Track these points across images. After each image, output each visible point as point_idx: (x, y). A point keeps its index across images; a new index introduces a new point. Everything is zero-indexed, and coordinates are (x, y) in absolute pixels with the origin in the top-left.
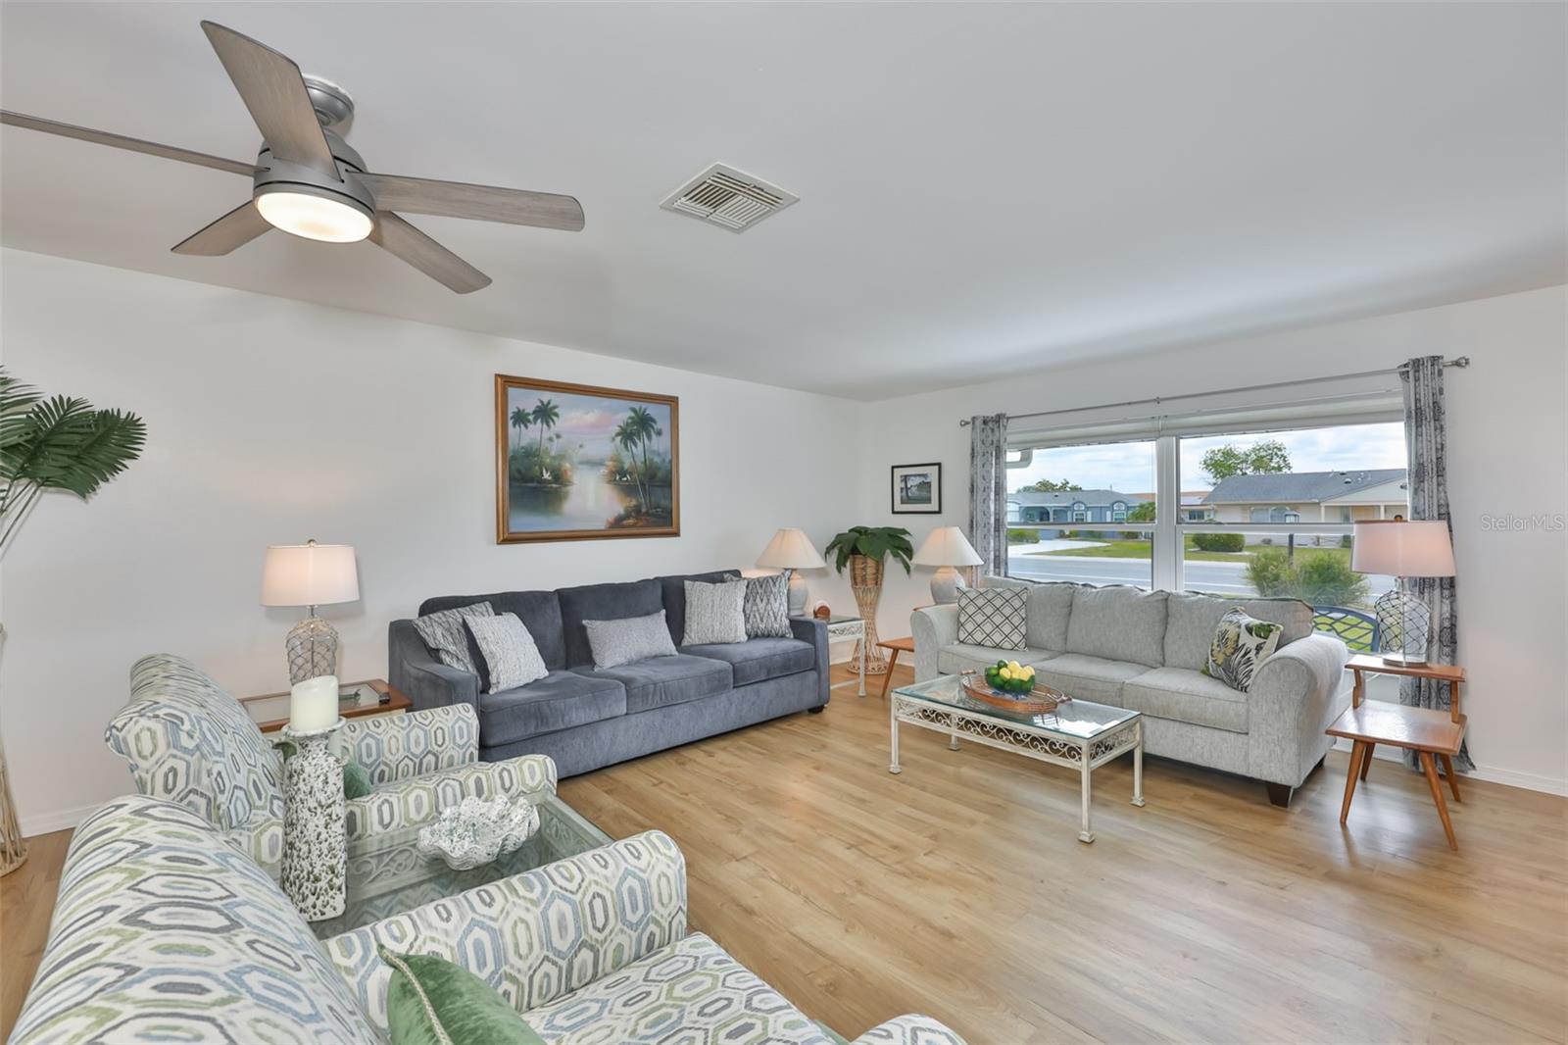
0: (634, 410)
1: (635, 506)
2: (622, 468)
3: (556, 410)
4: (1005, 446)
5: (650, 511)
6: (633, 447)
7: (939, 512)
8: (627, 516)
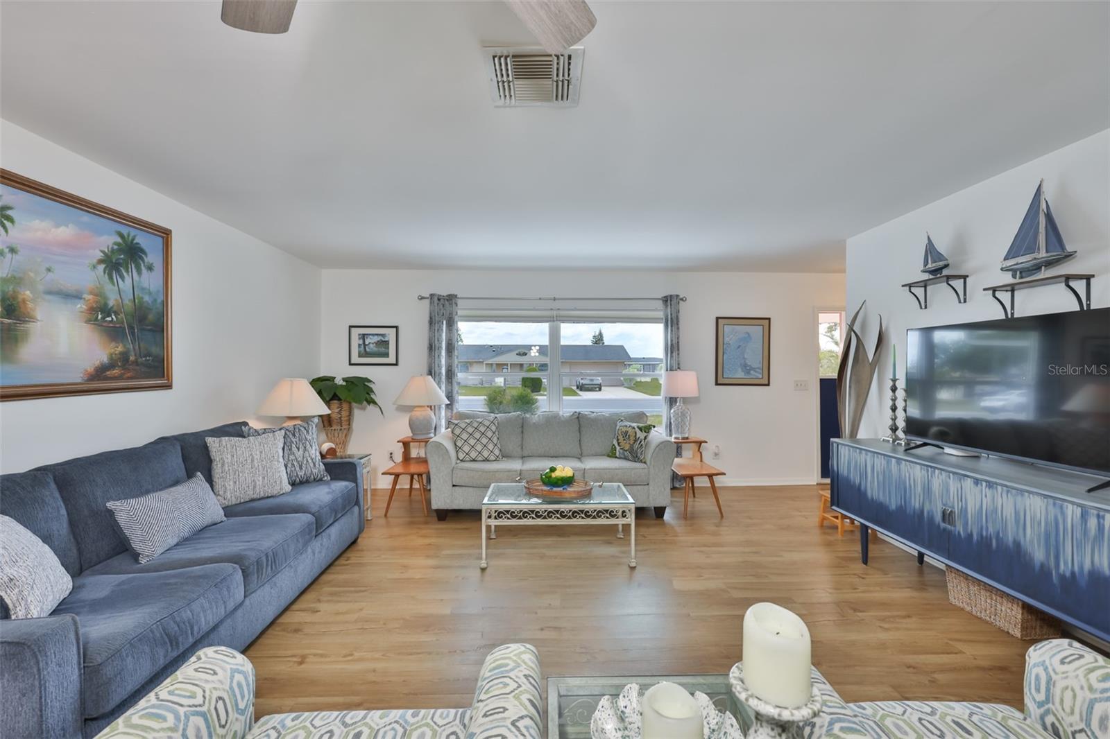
0: (121, 236)
1: (121, 353)
2: (106, 304)
3: (9, 212)
4: (456, 318)
5: (140, 360)
6: (119, 280)
7: (396, 364)
8: (111, 365)
